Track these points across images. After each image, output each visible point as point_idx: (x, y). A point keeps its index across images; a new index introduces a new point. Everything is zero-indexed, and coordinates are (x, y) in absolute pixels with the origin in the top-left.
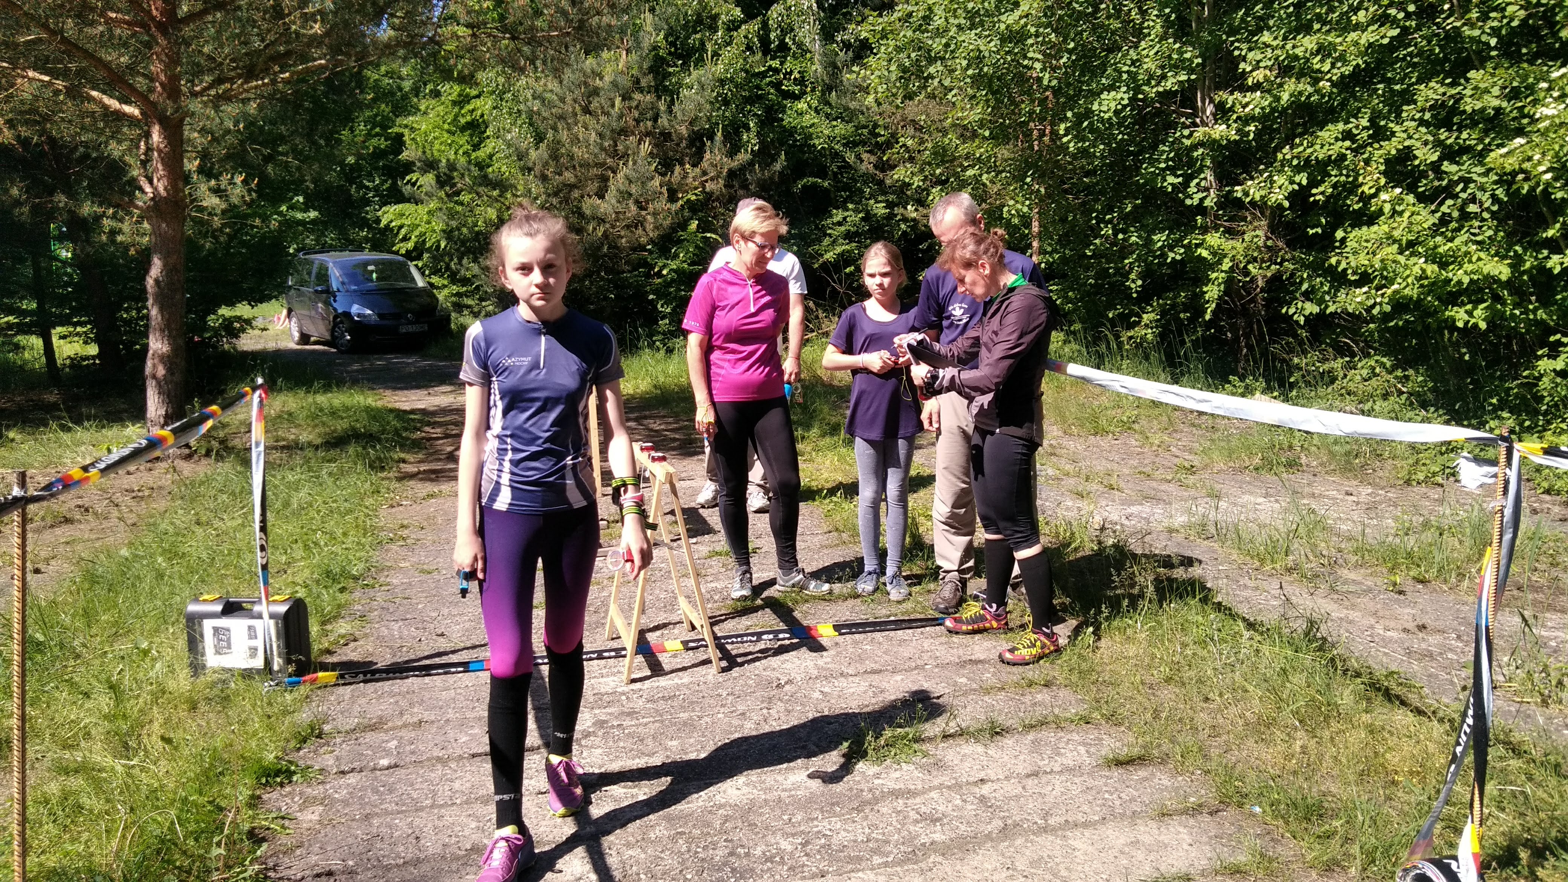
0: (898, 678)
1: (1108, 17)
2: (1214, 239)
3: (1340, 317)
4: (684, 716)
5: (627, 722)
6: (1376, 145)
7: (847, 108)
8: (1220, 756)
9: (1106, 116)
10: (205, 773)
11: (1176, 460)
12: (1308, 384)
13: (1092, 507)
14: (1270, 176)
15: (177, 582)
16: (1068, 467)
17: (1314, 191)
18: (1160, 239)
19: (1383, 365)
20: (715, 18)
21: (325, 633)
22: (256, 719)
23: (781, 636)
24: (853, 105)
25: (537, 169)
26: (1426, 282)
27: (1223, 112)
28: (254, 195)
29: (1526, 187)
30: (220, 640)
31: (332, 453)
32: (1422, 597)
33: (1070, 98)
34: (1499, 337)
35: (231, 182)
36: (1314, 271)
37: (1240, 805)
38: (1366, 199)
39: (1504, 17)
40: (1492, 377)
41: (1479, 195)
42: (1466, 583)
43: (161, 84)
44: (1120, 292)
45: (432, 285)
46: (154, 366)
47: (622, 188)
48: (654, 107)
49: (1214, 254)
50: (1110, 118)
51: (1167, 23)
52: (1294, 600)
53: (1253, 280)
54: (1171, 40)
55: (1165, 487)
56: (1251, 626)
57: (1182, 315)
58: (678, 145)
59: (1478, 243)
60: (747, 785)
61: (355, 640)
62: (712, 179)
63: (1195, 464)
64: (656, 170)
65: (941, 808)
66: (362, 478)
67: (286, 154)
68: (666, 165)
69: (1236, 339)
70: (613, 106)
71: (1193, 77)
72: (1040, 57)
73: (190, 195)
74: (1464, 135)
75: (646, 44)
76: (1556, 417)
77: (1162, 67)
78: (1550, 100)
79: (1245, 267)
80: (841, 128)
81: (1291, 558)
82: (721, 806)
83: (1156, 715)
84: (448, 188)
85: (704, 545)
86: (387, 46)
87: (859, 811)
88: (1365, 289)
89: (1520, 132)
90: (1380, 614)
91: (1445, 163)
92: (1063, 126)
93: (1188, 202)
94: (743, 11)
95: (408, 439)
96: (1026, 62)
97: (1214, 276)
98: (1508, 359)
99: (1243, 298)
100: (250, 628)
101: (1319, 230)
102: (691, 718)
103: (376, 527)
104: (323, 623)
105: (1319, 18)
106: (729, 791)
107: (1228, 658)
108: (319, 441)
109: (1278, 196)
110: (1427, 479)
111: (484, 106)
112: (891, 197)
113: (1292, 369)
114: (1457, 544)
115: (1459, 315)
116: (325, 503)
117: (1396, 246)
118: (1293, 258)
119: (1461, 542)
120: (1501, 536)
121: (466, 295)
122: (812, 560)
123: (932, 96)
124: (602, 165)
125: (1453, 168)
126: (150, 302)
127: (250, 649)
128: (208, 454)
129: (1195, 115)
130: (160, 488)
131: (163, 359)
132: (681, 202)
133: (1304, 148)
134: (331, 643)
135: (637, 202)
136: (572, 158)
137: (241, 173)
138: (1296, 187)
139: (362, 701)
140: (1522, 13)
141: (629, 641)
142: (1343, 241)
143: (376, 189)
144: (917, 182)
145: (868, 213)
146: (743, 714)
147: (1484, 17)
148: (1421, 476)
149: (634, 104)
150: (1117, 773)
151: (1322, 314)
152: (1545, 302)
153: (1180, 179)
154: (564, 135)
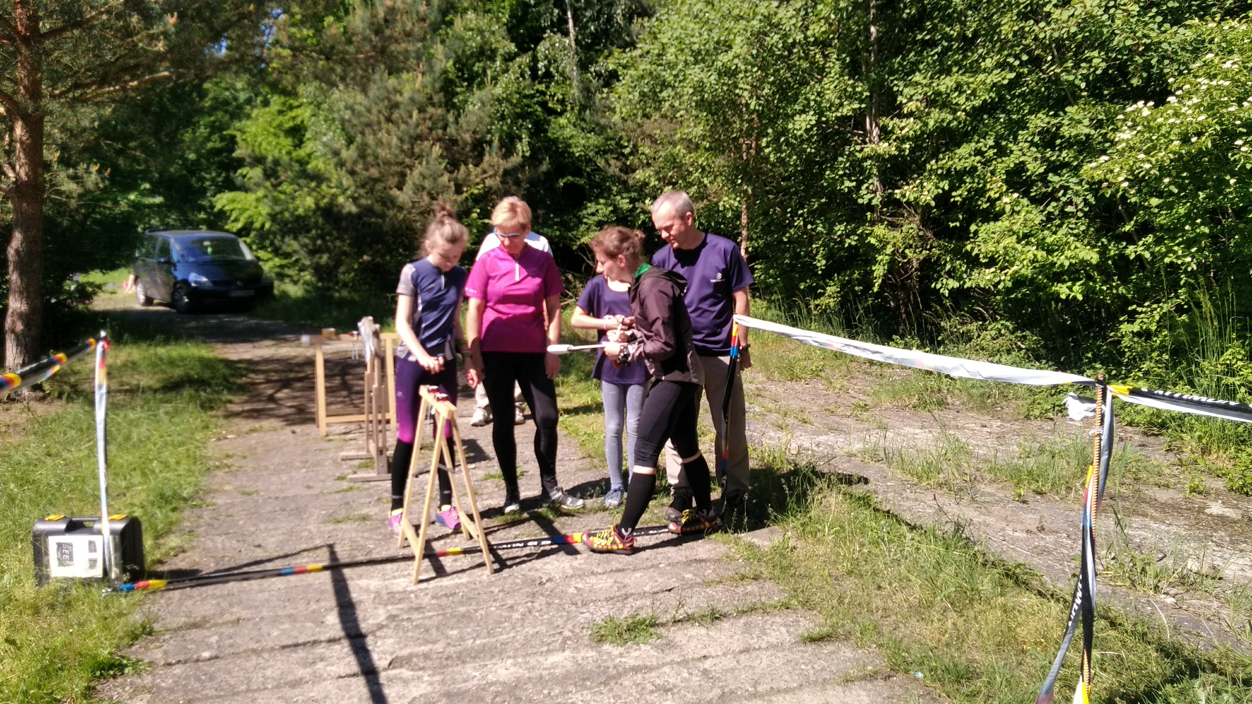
0: (638, 575)
1: (800, 58)
2: (880, 230)
3: (975, 291)
4: (462, 609)
5: (415, 616)
6: (999, 160)
7: (598, 124)
8: (890, 632)
9: (799, 133)
10: (45, 669)
11: (854, 401)
12: (952, 341)
13: (789, 436)
14: (921, 183)
15: (26, 505)
16: (771, 406)
17: (954, 194)
18: (840, 229)
19: (1007, 327)
20: (494, 52)
21: (158, 546)
22: (94, 621)
23: (543, 543)
24: (603, 121)
25: (349, 165)
26: (1037, 265)
27: (885, 134)
28: (107, 182)
29: (1109, 192)
30: (62, 554)
31: (169, 395)
32: (1040, 504)
33: (771, 120)
34: (1091, 307)
35: (87, 171)
36: (955, 255)
37: (907, 672)
38: (992, 202)
39: (1091, 67)
40: (1087, 336)
41: (1075, 199)
42: (1073, 494)
43: (24, 87)
44: (809, 270)
45: (259, 259)
46: (13, 322)
47: (417, 182)
48: (444, 119)
49: (880, 241)
50: (801, 135)
51: (844, 66)
52: (945, 508)
53: (910, 262)
54: (846, 78)
55: (844, 421)
56: (913, 528)
57: (857, 288)
58: (463, 149)
59: (1075, 235)
60: (515, 665)
61: (184, 551)
62: (491, 177)
63: (868, 403)
64: (446, 168)
65: (672, 680)
66: (194, 416)
67: (135, 149)
68: (454, 165)
69: (897, 307)
70: (411, 116)
71: (863, 106)
72: (748, 87)
73: (51, 180)
74: (1064, 154)
75: (438, 67)
76: (1134, 367)
77: (840, 98)
78: (1125, 128)
79: (903, 252)
80: (594, 140)
81: (941, 476)
82: (492, 684)
83: (841, 601)
84: (273, 180)
85: (481, 470)
86: (222, 62)
87: (606, 685)
88: (993, 269)
89: (1104, 152)
90: (1009, 518)
91: (1050, 175)
92: (765, 140)
93: (860, 201)
94: (517, 46)
95: (234, 383)
96: (737, 91)
97: (879, 258)
98: (1098, 324)
99: (902, 275)
100: (91, 543)
101: (958, 224)
102: (468, 611)
103: (205, 457)
104: (157, 538)
105: (956, 63)
106: (499, 671)
107: (895, 555)
108: (157, 386)
109: (927, 197)
110: (1041, 415)
111: (304, 114)
112: (633, 195)
113: (940, 330)
114: (1065, 464)
115: (1062, 290)
116: (161, 437)
117: (1015, 237)
118: (939, 245)
119: (1068, 463)
120: (1100, 457)
121: (288, 266)
122: (569, 480)
123: (664, 116)
124: (401, 164)
125: (1056, 179)
126: (11, 268)
127: (90, 560)
128: (60, 396)
129: (865, 135)
130: (16, 425)
131: (21, 316)
132: (465, 195)
133: (945, 162)
134: (163, 555)
135: (430, 194)
136: (376, 157)
137: (96, 164)
138: (940, 191)
139: (189, 603)
140: (1104, 65)
141: (417, 548)
142: (976, 233)
143: (213, 180)
144: (653, 182)
145: (615, 206)
146: (511, 607)
147: (1077, 66)
148: (1037, 413)
149: (428, 116)
150: (811, 648)
151: (961, 287)
152: (1125, 281)
153: (854, 184)
154: (370, 139)
